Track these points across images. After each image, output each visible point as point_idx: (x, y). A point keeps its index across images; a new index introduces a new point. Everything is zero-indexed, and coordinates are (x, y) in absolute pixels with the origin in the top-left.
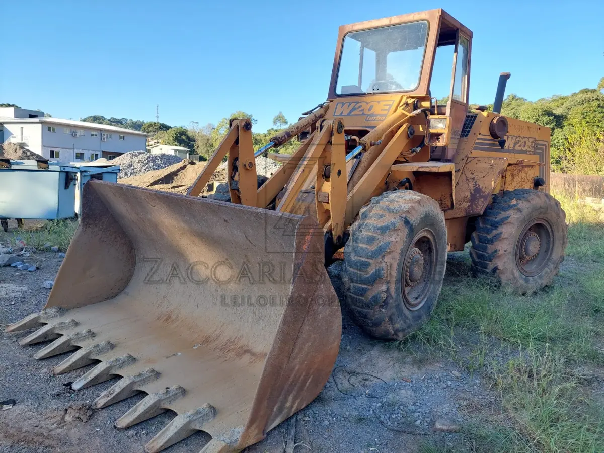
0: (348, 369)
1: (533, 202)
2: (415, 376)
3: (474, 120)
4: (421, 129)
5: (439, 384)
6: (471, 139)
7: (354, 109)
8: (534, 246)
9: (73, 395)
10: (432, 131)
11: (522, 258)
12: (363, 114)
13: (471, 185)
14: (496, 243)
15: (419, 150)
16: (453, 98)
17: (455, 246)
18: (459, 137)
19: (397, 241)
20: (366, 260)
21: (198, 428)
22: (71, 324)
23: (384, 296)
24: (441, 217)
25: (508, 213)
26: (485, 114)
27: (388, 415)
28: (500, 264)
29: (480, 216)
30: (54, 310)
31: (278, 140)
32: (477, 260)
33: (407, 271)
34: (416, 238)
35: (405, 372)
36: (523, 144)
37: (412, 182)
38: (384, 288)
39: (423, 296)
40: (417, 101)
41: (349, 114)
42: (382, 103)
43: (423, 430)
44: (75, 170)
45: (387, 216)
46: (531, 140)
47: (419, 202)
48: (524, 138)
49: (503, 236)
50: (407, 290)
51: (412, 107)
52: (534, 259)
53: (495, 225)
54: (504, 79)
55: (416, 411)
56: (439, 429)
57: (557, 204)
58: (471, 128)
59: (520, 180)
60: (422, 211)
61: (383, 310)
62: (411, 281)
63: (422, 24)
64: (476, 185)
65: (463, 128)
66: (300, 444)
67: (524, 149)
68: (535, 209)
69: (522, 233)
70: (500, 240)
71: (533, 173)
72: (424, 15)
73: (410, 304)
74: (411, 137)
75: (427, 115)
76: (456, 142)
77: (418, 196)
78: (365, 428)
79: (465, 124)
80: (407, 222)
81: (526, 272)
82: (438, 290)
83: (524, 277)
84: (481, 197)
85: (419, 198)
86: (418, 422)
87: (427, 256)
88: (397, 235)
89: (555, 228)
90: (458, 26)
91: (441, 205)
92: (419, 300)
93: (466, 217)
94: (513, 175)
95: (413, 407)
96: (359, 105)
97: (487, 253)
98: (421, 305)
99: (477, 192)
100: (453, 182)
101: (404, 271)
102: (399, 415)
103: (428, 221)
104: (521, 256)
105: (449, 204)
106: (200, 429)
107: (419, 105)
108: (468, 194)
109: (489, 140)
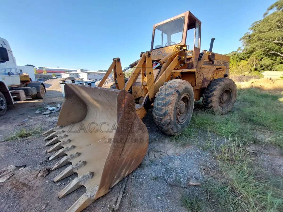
0: (155, 149)
1: (225, 82)
2: (181, 152)
3: (203, 55)
4: (183, 57)
5: (192, 157)
6: (202, 61)
7: (159, 53)
8: (225, 98)
9: (48, 163)
10: (187, 57)
11: (221, 102)
12: (162, 54)
13: (202, 77)
14: (211, 97)
15: (183, 65)
16: (195, 46)
17: (197, 99)
18: (197, 61)
19: (173, 99)
20: (161, 107)
21: (83, 184)
22: (62, 132)
23: (169, 121)
24: (192, 89)
25: (216, 86)
26: (206, 52)
27: (168, 176)
28: (213, 105)
29: (206, 88)
30: (59, 127)
31: (132, 65)
32: (205, 103)
33: (178, 110)
34: (181, 98)
35: (178, 151)
36: (220, 62)
37: (181, 77)
38: (169, 118)
39: (185, 119)
40: (181, 47)
41: (157, 54)
42: (168, 49)
43: (184, 185)
44: (83, 82)
45: (169, 89)
46: (223, 61)
47: (182, 83)
48: (220, 60)
49: (214, 95)
50: (178, 117)
51: (180, 49)
52: (225, 102)
53: (212, 91)
54: (213, 40)
55: (181, 173)
56: (191, 185)
57: (234, 82)
58: (201, 58)
59: (219, 75)
60: (184, 86)
61: (169, 126)
62: (180, 114)
63: (182, 18)
64: (204, 77)
65: (199, 58)
66: (126, 194)
67: (221, 64)
68: (226, 85)
69: (221, 93)
70: (213, 96)
71: (224, 73)
72: (183, 15)
73: (180, 122)
74: (180, 60)
75: (185, 51)
76: (196, 62)
77: (182, 81)
78: (158, 183)
79: (199, 57)
80: (177, 91)
81: (222, 107)
82: (191, 116)
83: (221, 108)
84: (206, 81)
85: (183, 81)
86: (182, 180)
87: (186, 103)
88: (174, 96)
89: (233, 91)
90: (196, 19)
91: (191, 85)
92: (183, 120)
93: (200, 89)
94: (217, 74)
95: (179, 171)
96: (160, 51)
97: (209, 101)
98: (184, 122)
99: (204, 80)
100: (196, 76)
101: (177, 110)
102: (173, 175)
103: (186, 90)
104: (221, 101)
105: (194, 84)
106: (83, 185)
107: (182, 48)
108: (201, 81)
109: (208, 61)
